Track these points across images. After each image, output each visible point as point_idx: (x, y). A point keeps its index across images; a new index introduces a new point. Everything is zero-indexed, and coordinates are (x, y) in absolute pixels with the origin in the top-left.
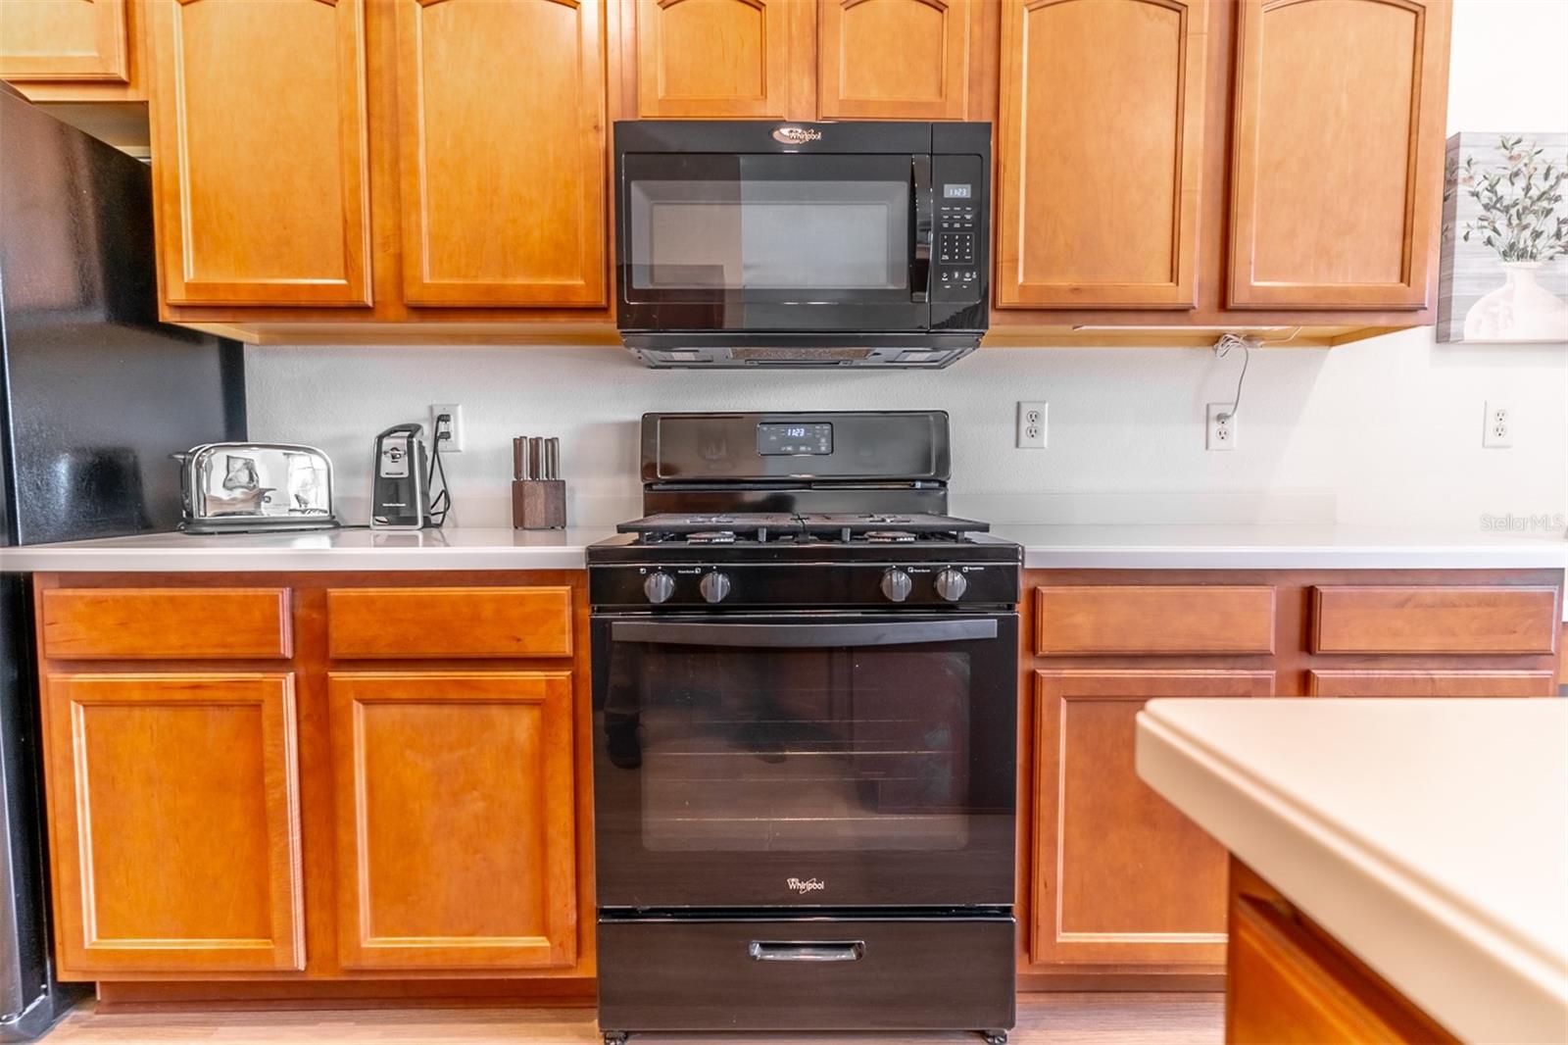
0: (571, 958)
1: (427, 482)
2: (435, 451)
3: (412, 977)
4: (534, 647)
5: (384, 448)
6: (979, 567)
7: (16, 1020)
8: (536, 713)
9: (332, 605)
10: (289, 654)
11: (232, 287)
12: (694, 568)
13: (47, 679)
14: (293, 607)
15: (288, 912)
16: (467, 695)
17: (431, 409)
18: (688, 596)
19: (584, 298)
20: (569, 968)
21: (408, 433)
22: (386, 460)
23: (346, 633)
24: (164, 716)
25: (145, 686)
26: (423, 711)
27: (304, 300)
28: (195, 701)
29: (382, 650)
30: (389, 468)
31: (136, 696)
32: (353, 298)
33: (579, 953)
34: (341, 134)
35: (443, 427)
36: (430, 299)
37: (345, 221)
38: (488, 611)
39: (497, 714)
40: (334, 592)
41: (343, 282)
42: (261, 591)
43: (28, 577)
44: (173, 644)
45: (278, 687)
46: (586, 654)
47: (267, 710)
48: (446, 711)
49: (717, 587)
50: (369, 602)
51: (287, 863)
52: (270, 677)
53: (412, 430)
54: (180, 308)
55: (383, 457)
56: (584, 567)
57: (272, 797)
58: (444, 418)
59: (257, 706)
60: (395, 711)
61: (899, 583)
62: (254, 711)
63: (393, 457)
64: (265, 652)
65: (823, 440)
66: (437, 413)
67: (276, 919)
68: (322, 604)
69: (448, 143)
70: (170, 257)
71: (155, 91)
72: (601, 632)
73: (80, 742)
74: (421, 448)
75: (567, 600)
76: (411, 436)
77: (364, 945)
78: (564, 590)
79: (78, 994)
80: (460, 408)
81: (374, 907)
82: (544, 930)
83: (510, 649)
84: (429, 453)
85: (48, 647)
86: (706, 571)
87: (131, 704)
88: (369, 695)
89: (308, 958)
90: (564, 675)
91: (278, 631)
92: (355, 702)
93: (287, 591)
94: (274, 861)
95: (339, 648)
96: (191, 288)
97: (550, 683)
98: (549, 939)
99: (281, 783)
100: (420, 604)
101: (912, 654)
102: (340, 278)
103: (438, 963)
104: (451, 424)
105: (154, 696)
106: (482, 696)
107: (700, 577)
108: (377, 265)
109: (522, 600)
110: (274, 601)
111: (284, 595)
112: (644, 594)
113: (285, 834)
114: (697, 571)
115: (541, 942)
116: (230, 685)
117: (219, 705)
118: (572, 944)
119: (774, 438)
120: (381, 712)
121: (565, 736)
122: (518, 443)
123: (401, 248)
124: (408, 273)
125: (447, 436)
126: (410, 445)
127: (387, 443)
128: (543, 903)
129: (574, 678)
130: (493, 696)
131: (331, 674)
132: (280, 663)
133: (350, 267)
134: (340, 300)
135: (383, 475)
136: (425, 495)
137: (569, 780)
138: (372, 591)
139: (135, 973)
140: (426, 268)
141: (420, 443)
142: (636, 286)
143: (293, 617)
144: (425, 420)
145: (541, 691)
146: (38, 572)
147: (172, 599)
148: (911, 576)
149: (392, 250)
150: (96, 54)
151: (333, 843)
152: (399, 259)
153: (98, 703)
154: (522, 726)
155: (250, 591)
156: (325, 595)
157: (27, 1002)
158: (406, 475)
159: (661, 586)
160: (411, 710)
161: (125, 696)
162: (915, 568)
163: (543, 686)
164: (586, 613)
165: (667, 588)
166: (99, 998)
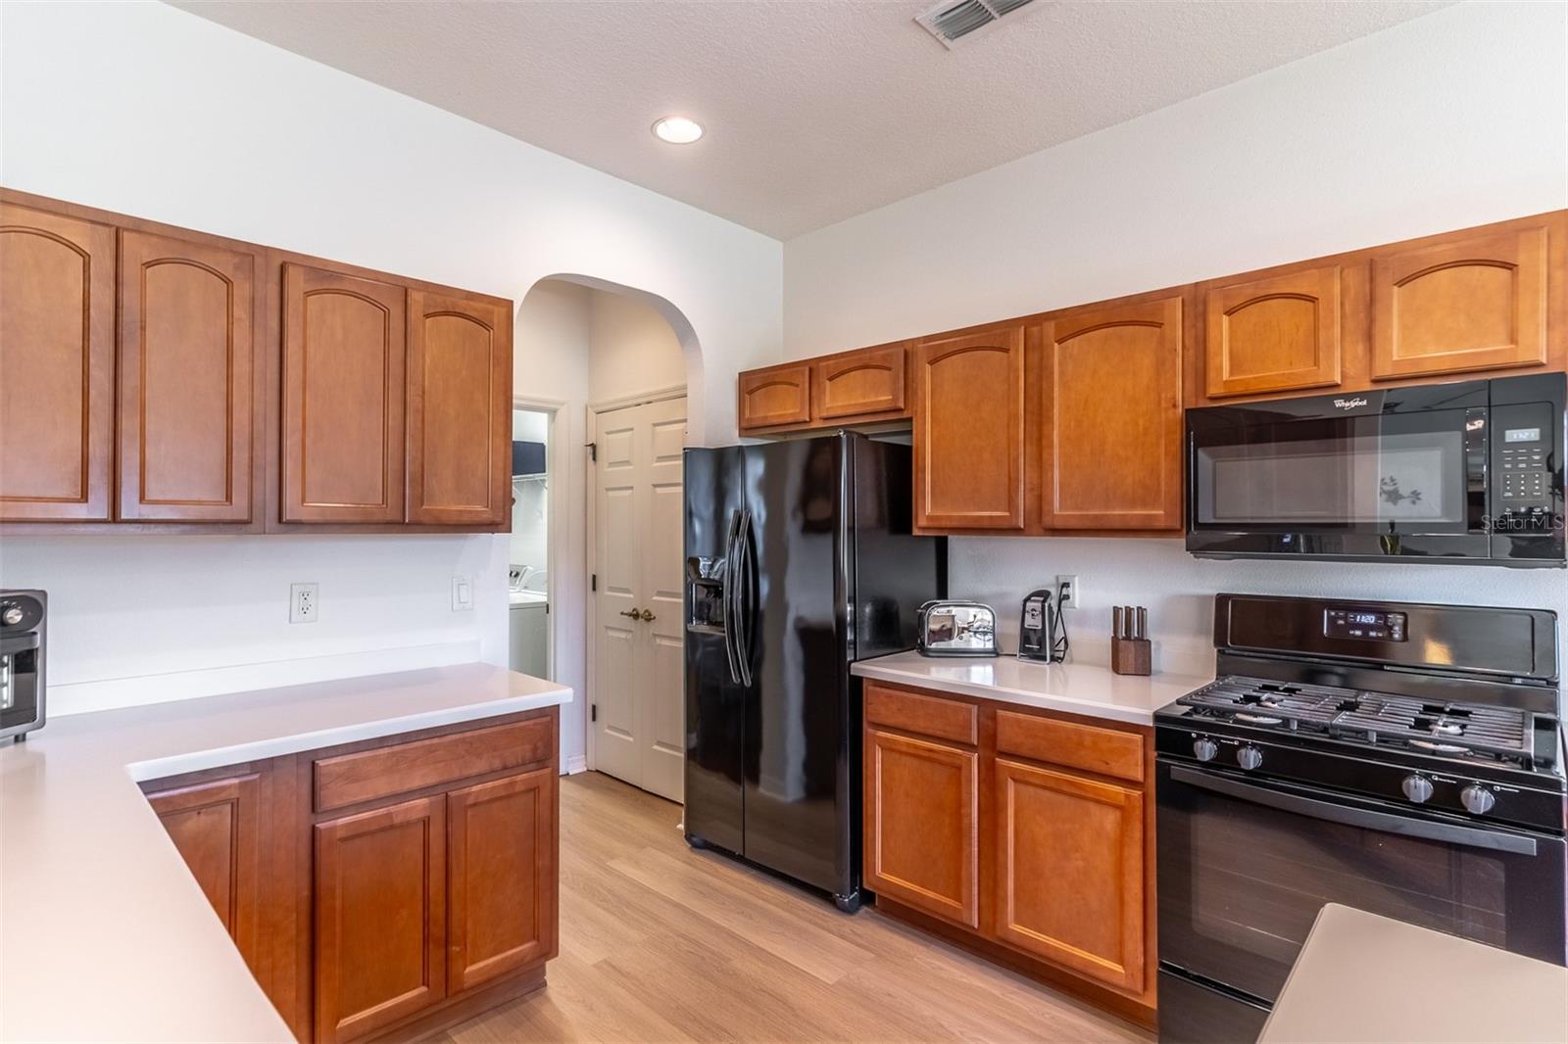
0: (1139, 988)
1: (1053, 629)
2: (1059, 609)
3: (1037, 958)
4: (1117, 769)
5: (1027, 609)
6: (1513, 788)
7: (847, 900)
8: (1118, 813)
9: (999, 720)
10: (976, 743)
11: (950, 518)
12: (1233, 740)
13: (866, 732)
14: (978, 716)
15: (971, 891)
16: (1073, 790)
17: (1057, 578)
18: (1227, 758)
19: (1162, 524)
20: (1137, 994)
21: (1042, 599)
22: (1028, 617)
23: (1007, 736)
24: (915, 762)
25: (908, 745)
26: (1047, 794)
27: (986, 524)
28: (929, 758)
29: (1024, 752)
30: (1029, 622)
31: (904, 749)
32: (1013, 524)
33: (1145, 988)
34: (1008, 425)
35: (1065, 592)
36: (1058, 524)
37: (1010, 478)
38: (1088, 741)
39: (1093, 808)
40: (1000, 713)
41: (1007, 514)
42: (963, 705)
43: (861, 678)
44: (920, 725)
45: (970, 760)
46: (1152, 781)
47: (964, 772)
48: (1061, 797)
49: (1251, 758)
50: (1018, 722)
51: (970, 863)
52: (967, 754)
53: (1044, 595)
54: (924, 529)
55: (1026, 615)
56: (1151, 725)
57: (965, 821)
58: (1066, 585)
59: (959, 768)
60: (1031, 790)
61: (1420, 788)
62: (958, 770)
63: (1033, 615)
64: (963, 739)
65: (1397, 628)
66: (1062, 581)
67: (964, 891)
68: (994, 718)
69: (1072, 424)
70: (920, 501)
71: (916, 412)
72: (1163, 772)
73: (879, 766)
74: (1050, 607)
75: (1140, 743)
76: (1044, 602)
77: (1010, 927)
78: (1138, 738)
79: (867, 898)
80: (1077, 578)
81: (1016, 905)
82: (1121, 961)
83: (1102, 768)
84: (1055, 609)
85: (869, 715)
86: (1243, 745)
87: (901, 753)
88: (1017, 777)
89: (979, 923)
90: (1137, 793)
91: (971, 729)
92: (1009, 779)
93: (976, 707)
94: (964, 859)
95: (1002, 745)
96: (930, 518)
97: (1127, 796)
98: (1124, 968)
99: (970, 815)
100: (1047, 728)
101: (1439, 849)
102: (1006, 511)
103: (1052, 955)
104: (1070, 589)
105: (912, 751)
106: (1083, 794)
107: (1238, 748)
108: (1027, 501)
109: (1110, 739)
110: (970, 711)
111: (975, 709)
112: (1193, 752)
113: (970, 845)
114: (1236, 743)
115: (1118, 968)
116: (948, 754)
117: (941, 763)
118: (1140, 976)
119: (1341, 622)
120: (1022, 787)
121: (1138, 835)
122: (1116, 610)
123: (1041, 491)
124: (1045, 508)
125: (1067, 597)
126: (1043, 607)
127: (1030, 605)
128: (1121, 943)
129: (1144, 796)
130: (1091, 795)
131: (997, 759)
132: (970, 747)
133: (1011, 505)
134: (1005, 525)
135: (1026, 626)
136: (1052, 638)
137: (1139, 865)
138: (1021, 716)
139: (896, 896)
140: (1057, 504)
141: (1050, 605)
142: (1200, 521)
143: (978, 722)
144: (1052, 585)
145: (1122, 800)
146: (867, 678)
147: (922, 701)
148: (1434, 783)
149: (1036, 493)
150: (890, 397)
151: (995, 858)
152: (1040, 498)
153: (889, 748)
154: (1110, 819)
155: (958, 704)
156: (996, 713)
157: (852, 893)
158: (1040, 628)
159: (1206, 750)
160: (1041, 792)
161: (898, 747)
162: (1439, 776)
163: (1122, 798)
164: (1153, 754)
165: (1210, 750)
166: (877, 904)
